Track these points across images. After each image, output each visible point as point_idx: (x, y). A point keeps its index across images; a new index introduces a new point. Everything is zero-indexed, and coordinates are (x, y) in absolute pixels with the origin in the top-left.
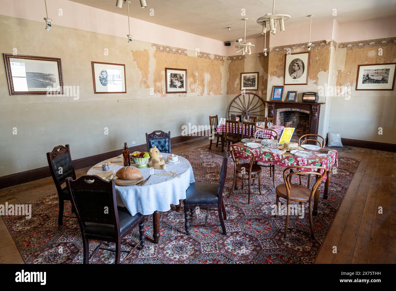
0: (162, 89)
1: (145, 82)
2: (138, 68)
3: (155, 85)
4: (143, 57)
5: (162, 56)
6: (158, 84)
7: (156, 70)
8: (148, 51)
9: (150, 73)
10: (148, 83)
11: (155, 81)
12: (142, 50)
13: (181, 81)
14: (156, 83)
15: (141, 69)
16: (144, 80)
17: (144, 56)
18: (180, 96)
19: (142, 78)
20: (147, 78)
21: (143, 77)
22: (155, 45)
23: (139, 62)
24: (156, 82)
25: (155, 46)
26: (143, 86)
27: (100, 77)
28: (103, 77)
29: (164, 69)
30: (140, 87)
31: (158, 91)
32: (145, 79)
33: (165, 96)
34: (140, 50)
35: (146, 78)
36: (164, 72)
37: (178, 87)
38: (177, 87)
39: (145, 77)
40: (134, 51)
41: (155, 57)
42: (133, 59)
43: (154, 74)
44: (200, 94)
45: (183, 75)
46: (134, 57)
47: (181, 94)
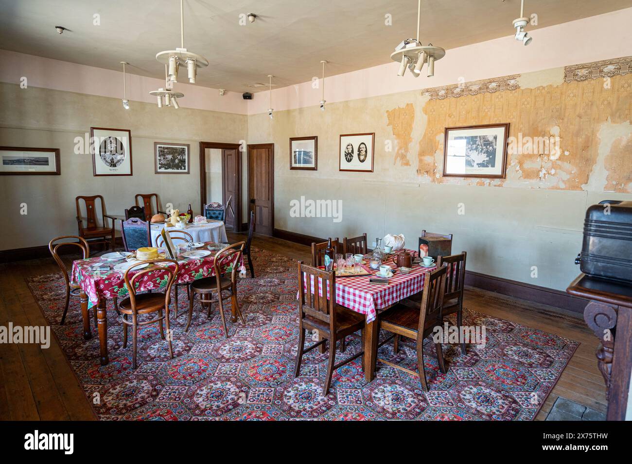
0: (435, 168)
1: (403, 157)
2: (394, 134)
3: (421, 161)
4: (403, 117)
5: (443, 106)
6: (428, 159)
7: (425, 135)
8: (413, 105)
9: (413, 140)
10: (407, 158)
11: (422, 153)
12: (403, 106)
13: (487, 152)
14: (422, 158)
15: (398, 135)
16: (402, 153)
17: (405, 114)
18: (483, 184)
19: (398, 150)
20: (407, 150)
21: (400, 148)
22: (427, 91)
23: (396, 125)
24: (423, 155)
25: (427, 94)
26: (399, 162)
27: (345, 152)
28: (348, 151)
29: (444, 130)
30: (394, 164)
31: (427, 172)
32: (403, 151)
33: (440, 182)
34: (399, 107)
35: (405, 150)
36: (443, 135)
37: (478, 164)
38: (475, 164)
39: (403, 149)
40: (390, 111)
41: (425, 111)
42: (388, 122)
43: (420, 143)
44: (562, 186)
45: (495, 138)
46: (389, 119)
47: (487, 181)
